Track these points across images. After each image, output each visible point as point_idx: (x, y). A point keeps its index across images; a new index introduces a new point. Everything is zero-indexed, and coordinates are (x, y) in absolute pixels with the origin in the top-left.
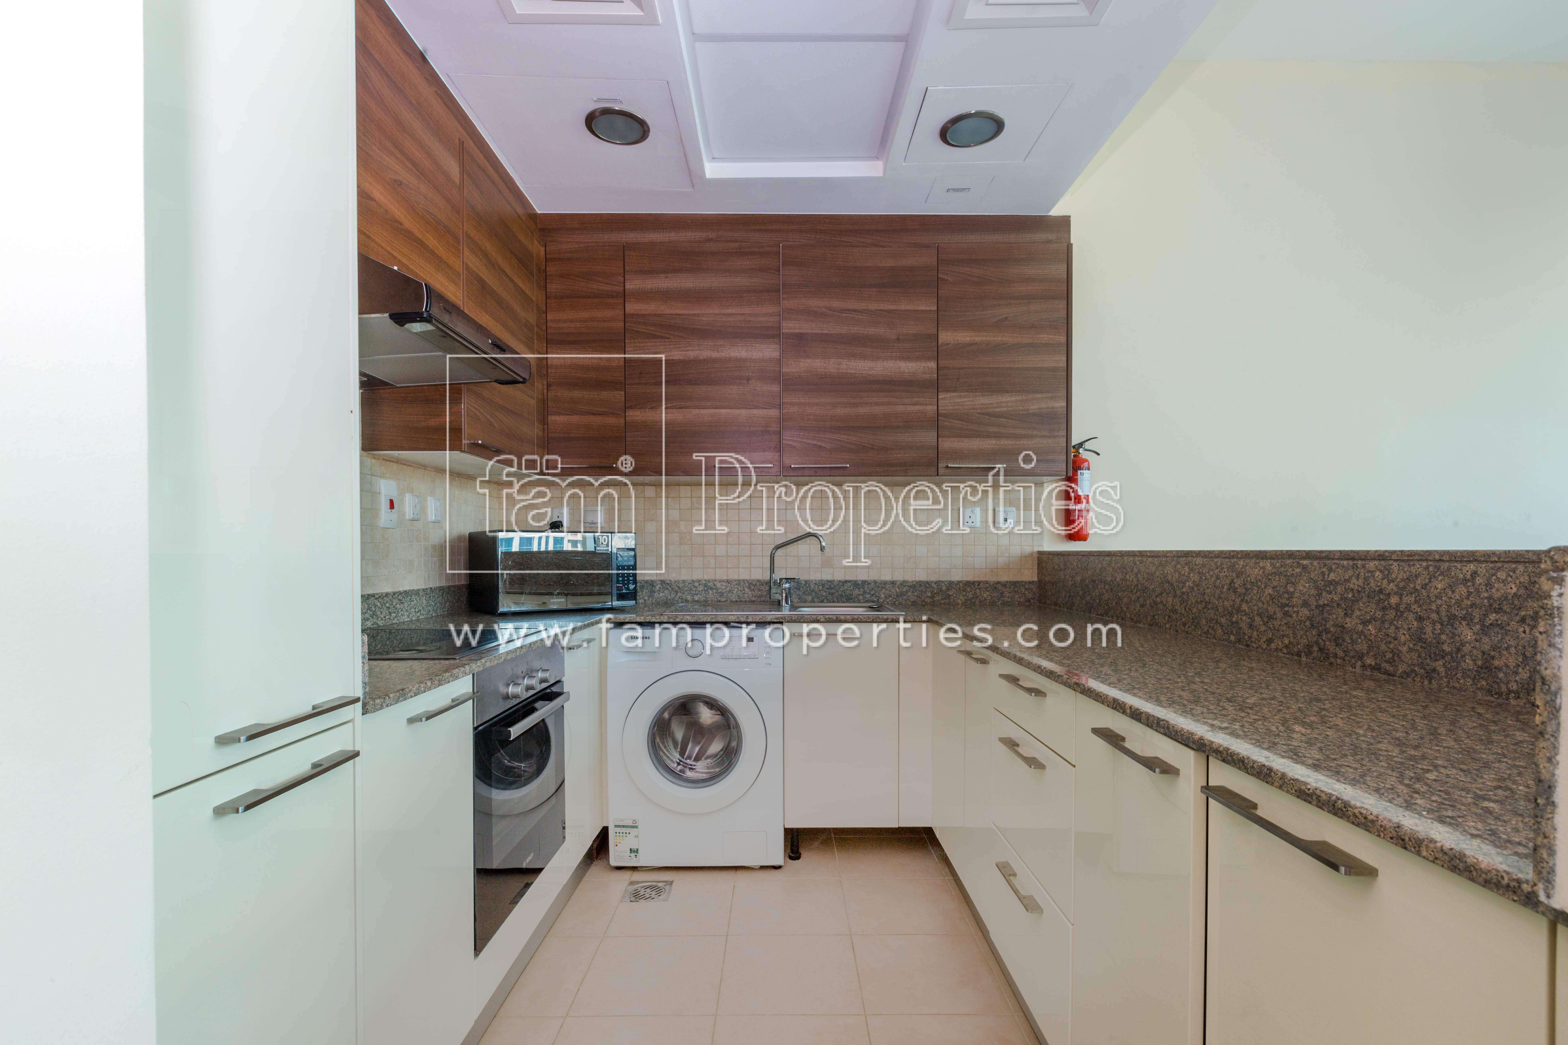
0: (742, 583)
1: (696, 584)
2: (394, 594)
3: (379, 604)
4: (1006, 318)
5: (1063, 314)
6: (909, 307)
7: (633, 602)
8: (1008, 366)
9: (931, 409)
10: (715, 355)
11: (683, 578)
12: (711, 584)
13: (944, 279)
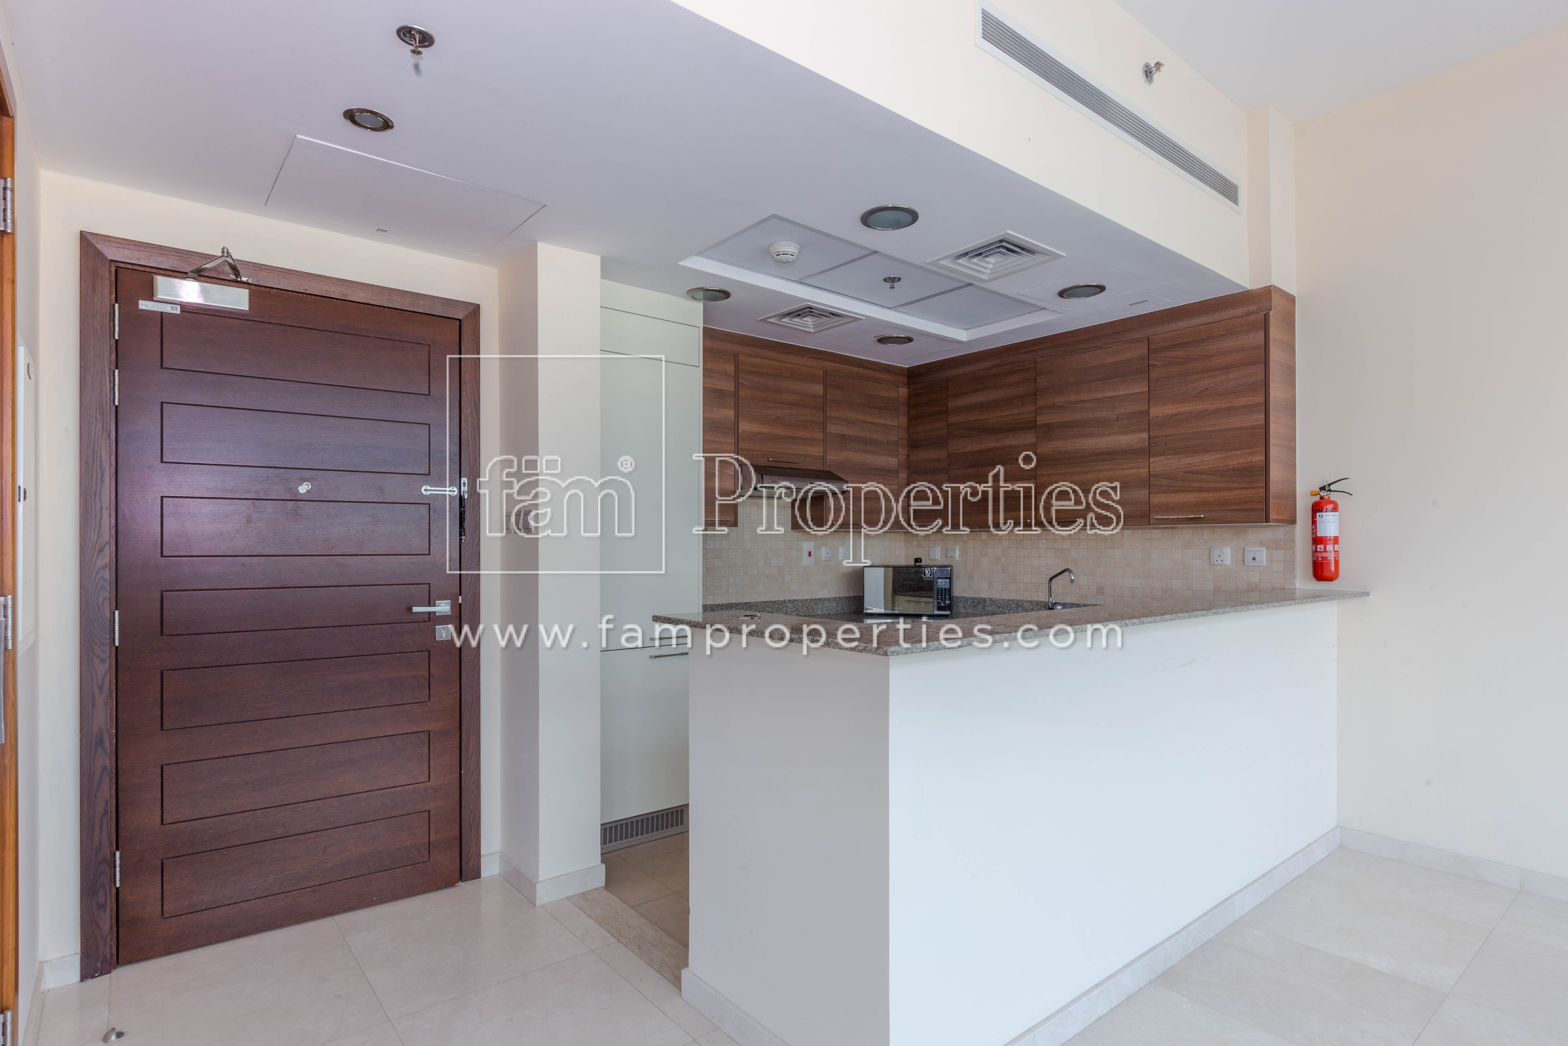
0: (1040, 604)
1: (1011, 603)
2: (811, 600)
3: (800, 605)
4: (1207, 389)
5: (1261, 376)
6: (1126, 392)
7: (949, 613)
8: (1209, 429)
9: (1143, 471)
10: (997, 445)
11: (1004, 597)
12: (1020, 603)
13: (1153, 365)
